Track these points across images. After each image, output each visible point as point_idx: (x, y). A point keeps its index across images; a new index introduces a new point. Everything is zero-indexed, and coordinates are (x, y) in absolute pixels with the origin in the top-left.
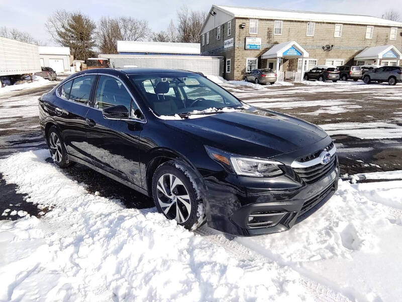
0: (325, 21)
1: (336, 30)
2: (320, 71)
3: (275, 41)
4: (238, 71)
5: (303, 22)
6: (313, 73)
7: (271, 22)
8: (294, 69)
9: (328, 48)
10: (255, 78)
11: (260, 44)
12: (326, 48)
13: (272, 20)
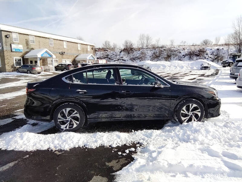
0: (58, 39)
1: (64, 44)
2: (64, 66)
3: (32, 47)
4: (8, 66)
5: (46, 38)
6: (59, 67)
7: (27, 36)
8: (46, 65)
9: (62, 54)
10: (27, 70)
11: (22, 49)
12: (61, 54)
13: (27, 35)
